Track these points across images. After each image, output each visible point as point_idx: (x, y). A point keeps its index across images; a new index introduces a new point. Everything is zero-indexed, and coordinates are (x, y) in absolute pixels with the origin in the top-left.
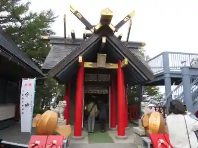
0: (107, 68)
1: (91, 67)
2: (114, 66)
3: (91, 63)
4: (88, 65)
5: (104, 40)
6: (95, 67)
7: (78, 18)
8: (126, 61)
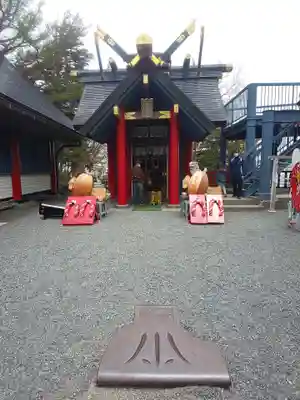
1: (134, 118)
3: (133, 113)
4: (130, 116)
5: (146, 80)
6: (139, 118)
7: (110, 45)
8: (176, 108)
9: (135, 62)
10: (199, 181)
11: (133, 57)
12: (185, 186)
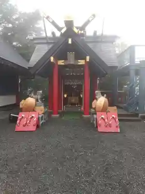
0: (76, 64)
1: (63, 64)
2: (82, 62)
3: (63, 61)
4: (61, 62)
5: (70, 41)
6: (66, 64)
7: (50, 21)
8: (88, 58)
9: (63, 31)
10: (103, 103)
11: (62, 28)
12: (93, 106)
